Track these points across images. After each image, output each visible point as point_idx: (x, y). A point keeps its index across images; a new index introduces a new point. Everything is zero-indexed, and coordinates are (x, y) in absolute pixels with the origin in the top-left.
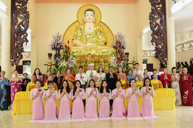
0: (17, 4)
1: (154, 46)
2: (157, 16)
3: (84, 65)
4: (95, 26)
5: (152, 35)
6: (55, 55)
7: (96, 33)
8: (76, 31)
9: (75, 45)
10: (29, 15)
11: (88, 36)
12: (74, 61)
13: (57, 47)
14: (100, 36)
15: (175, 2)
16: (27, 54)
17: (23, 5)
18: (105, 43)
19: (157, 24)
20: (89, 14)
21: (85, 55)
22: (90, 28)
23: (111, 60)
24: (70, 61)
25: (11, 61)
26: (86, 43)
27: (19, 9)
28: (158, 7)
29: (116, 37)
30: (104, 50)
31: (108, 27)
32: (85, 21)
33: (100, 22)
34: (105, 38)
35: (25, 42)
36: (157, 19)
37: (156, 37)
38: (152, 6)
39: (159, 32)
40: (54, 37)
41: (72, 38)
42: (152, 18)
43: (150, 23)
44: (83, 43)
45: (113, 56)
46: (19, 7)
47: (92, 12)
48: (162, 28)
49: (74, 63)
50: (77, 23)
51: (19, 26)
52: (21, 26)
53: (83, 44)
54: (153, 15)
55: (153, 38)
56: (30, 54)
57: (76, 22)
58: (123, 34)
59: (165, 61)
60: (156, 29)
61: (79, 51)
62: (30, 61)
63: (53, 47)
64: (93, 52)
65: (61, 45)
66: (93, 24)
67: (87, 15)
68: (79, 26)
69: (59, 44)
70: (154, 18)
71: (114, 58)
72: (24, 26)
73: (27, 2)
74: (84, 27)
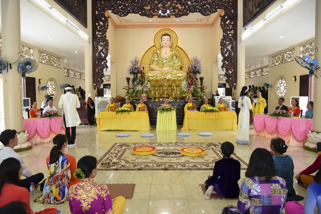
0: (97, 33)
1: (225, 71)
2: (229, 42)
4: (171, 51)
5: (222, 61)
6: (133, 79)
7: (172, 58)
8: (153, 56)
10: (108, 43)
11: (165, 61)
12: (149, 85)
13: (135, 72)
14: (176, 61)
15: (245, 29)
16: (107, 78)
17: (103, 34)
18: (181, 68)
19: (228, 50)
20: (166, 39)
21: (161, 79)
22: (166, 53)
24: (145, 85)
25: (93, 85)
26: (162, 68)
28: (230, 33)
29: (192, 61)
30: (179, 75)
31: (184, 52)
32: (162, 46)
33: (177, 46)
34: (181, 62)
35: (105, 68)
36: (228, 45)
37: (227, 63)
38: (224, 32)
39: (229, 58)
40: (132, 62)
42: (223, 45)
43: (221, 49)
44: (159, 67)
45: (185, 81)
46: (99, 36)
48: (233, 55)
49: (149, 87)
50: (154, 48)
51: (99, 53)
52: (101, 53)
53: (159, 69)
54: (225, 42)
55: (224, 64)
56: (109, 78)
57: (153, 46)
58: (198, 59)
59: (235, 86)
60: (226, 55)
62: (110, 85)
63: (131, 71)
64: (168, 77)
65: (138, 69)
66: (169, 49)
67: (164, 40)
68: (156, 50)
69: (136, 69)
70: (225, 44)
71: (185, 83)
72: (104, 53)
73: (106, 30)
74: (160, 51)
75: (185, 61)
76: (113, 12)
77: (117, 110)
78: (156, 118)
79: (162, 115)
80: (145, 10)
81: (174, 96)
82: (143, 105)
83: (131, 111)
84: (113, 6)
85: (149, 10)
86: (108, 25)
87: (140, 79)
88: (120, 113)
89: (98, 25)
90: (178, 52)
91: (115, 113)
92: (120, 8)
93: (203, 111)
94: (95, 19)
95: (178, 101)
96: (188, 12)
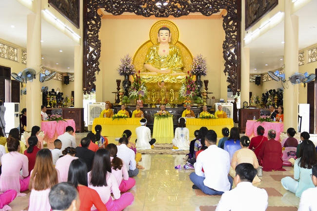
0: (89, 32)
1: (227, 76)
2: (232, 45)
3: (154, 95)
4: (170, 48)
5: (225, 65)
6: (124, 82)
7: (172, 56)
8: (148, 53)
9: (147, 71)
10: (100, 43)
12: (145, 91)
13: (126, 72)
14: (177, 60)
15: (247, 32)
17: (95, 33)
18: (182, 69)
19: (231, 53)
20: (164, 34)
21: (158, 82)
22: (164, 50)
23: (181, 90)
24: (140, 91)
25: (83, 90)
26: (159, 69)
27: (91, 37)
28: (233, 35)
29: (196, 61)
30: (179, 77)
31: (186, 48)
32: (159, 41)
33: (178, 42)
34: (183, 61)
35: (97, 71)
36: (232, 47)
37: (230, 67)
38: (226, 33)
39: (232, 61)
40: (123, 61)
41: (143, 61)
42: (226, 48)
43: (224, 52)
44: (156, 67)
45: (184, 86)
46: (90, 36)
47: (167, 31)
48: (236, 58)
49: (145, 93)
50: (150, 43)
51: (90, 55)
52: (93, 54)
53: (156, 69)
54: (227, 44)
55: (227, 68)
57: (149, 41)
58: (203, 58)
59: (238, 92)
60: (229, 58)
61: (151, 77)
63: (122, 72)
64: (167, 79)
65: (131, 69)
66: (168, 45)
67: (162, 34)
68: (152, 47)
69: (128, 69)
70: (228, 46)
71: (184, 89)
72: (95, 55)
73: (98, 30)
74: (157, 48)
75: (188, 59)
76: (106, 10)
77: (114, 116)
78: (153, 126)
79: (158, 122)
80: (141, 8)
81: (172, 103)
82: (140, 111)
83: (127, 117)
84: (106, 3)
85: (145, 9)
86: (100, 24)
87: (135, 84)
88: (117, 119)
89: (90, 24)
90: (179, 49)
91: (111, 119)
92: (114, 5)
93: (200, 118)
94: (87, 17)
95: (176, 107)
96: (188, 12)
